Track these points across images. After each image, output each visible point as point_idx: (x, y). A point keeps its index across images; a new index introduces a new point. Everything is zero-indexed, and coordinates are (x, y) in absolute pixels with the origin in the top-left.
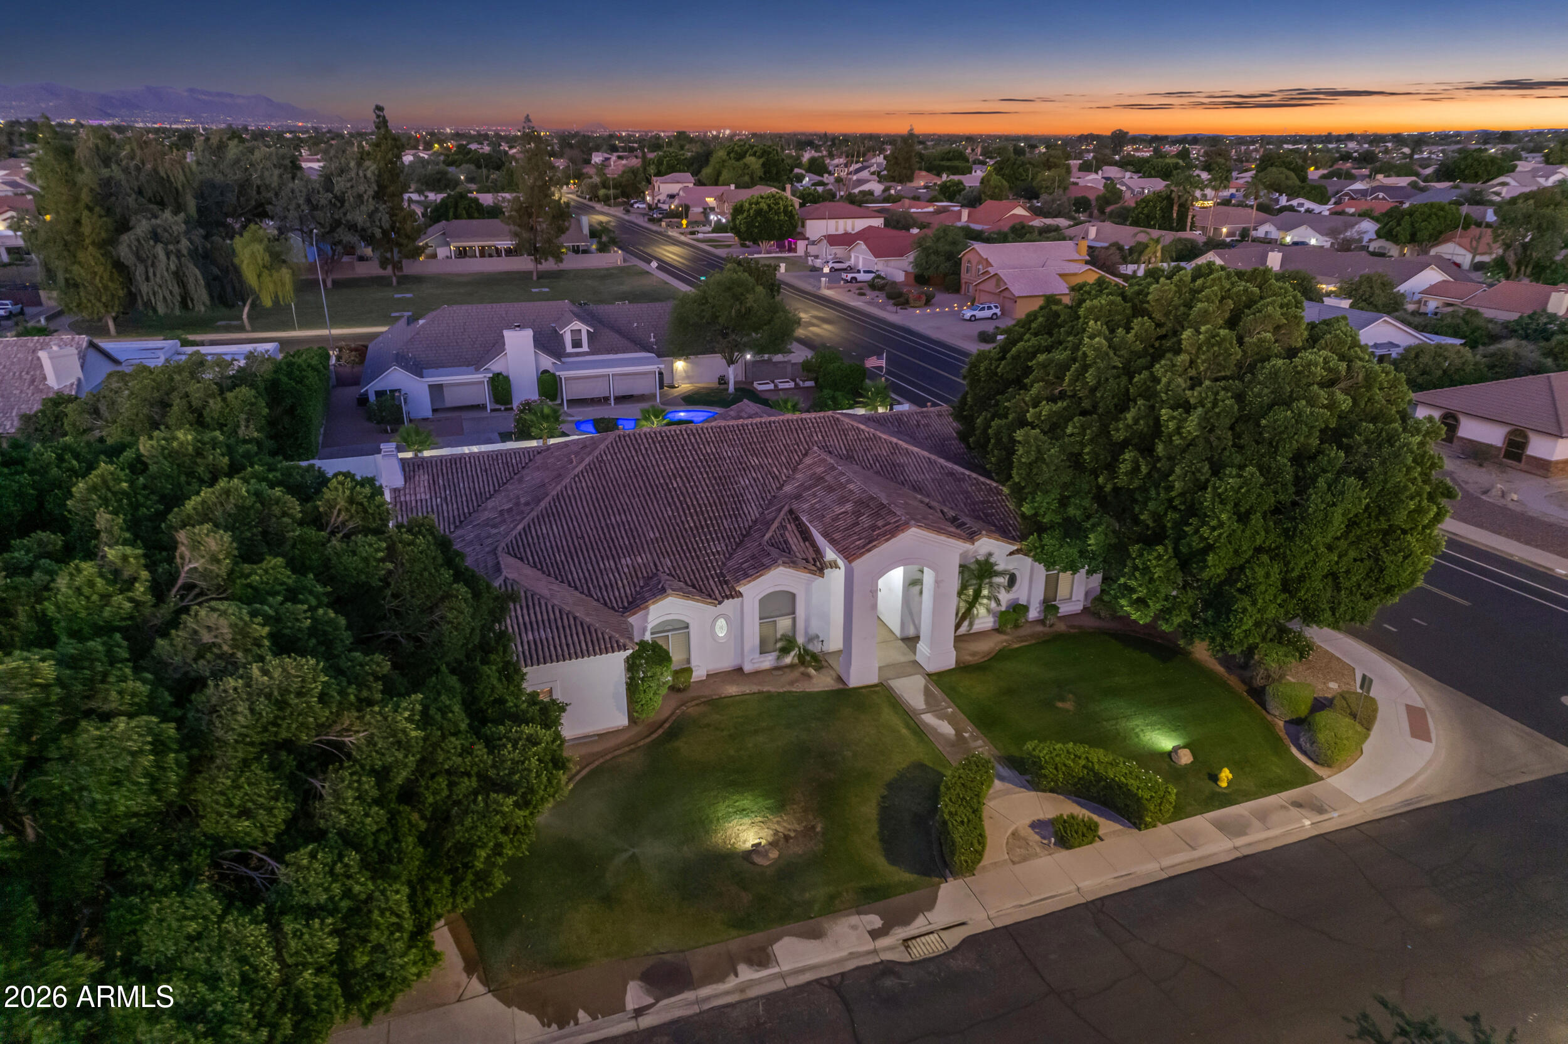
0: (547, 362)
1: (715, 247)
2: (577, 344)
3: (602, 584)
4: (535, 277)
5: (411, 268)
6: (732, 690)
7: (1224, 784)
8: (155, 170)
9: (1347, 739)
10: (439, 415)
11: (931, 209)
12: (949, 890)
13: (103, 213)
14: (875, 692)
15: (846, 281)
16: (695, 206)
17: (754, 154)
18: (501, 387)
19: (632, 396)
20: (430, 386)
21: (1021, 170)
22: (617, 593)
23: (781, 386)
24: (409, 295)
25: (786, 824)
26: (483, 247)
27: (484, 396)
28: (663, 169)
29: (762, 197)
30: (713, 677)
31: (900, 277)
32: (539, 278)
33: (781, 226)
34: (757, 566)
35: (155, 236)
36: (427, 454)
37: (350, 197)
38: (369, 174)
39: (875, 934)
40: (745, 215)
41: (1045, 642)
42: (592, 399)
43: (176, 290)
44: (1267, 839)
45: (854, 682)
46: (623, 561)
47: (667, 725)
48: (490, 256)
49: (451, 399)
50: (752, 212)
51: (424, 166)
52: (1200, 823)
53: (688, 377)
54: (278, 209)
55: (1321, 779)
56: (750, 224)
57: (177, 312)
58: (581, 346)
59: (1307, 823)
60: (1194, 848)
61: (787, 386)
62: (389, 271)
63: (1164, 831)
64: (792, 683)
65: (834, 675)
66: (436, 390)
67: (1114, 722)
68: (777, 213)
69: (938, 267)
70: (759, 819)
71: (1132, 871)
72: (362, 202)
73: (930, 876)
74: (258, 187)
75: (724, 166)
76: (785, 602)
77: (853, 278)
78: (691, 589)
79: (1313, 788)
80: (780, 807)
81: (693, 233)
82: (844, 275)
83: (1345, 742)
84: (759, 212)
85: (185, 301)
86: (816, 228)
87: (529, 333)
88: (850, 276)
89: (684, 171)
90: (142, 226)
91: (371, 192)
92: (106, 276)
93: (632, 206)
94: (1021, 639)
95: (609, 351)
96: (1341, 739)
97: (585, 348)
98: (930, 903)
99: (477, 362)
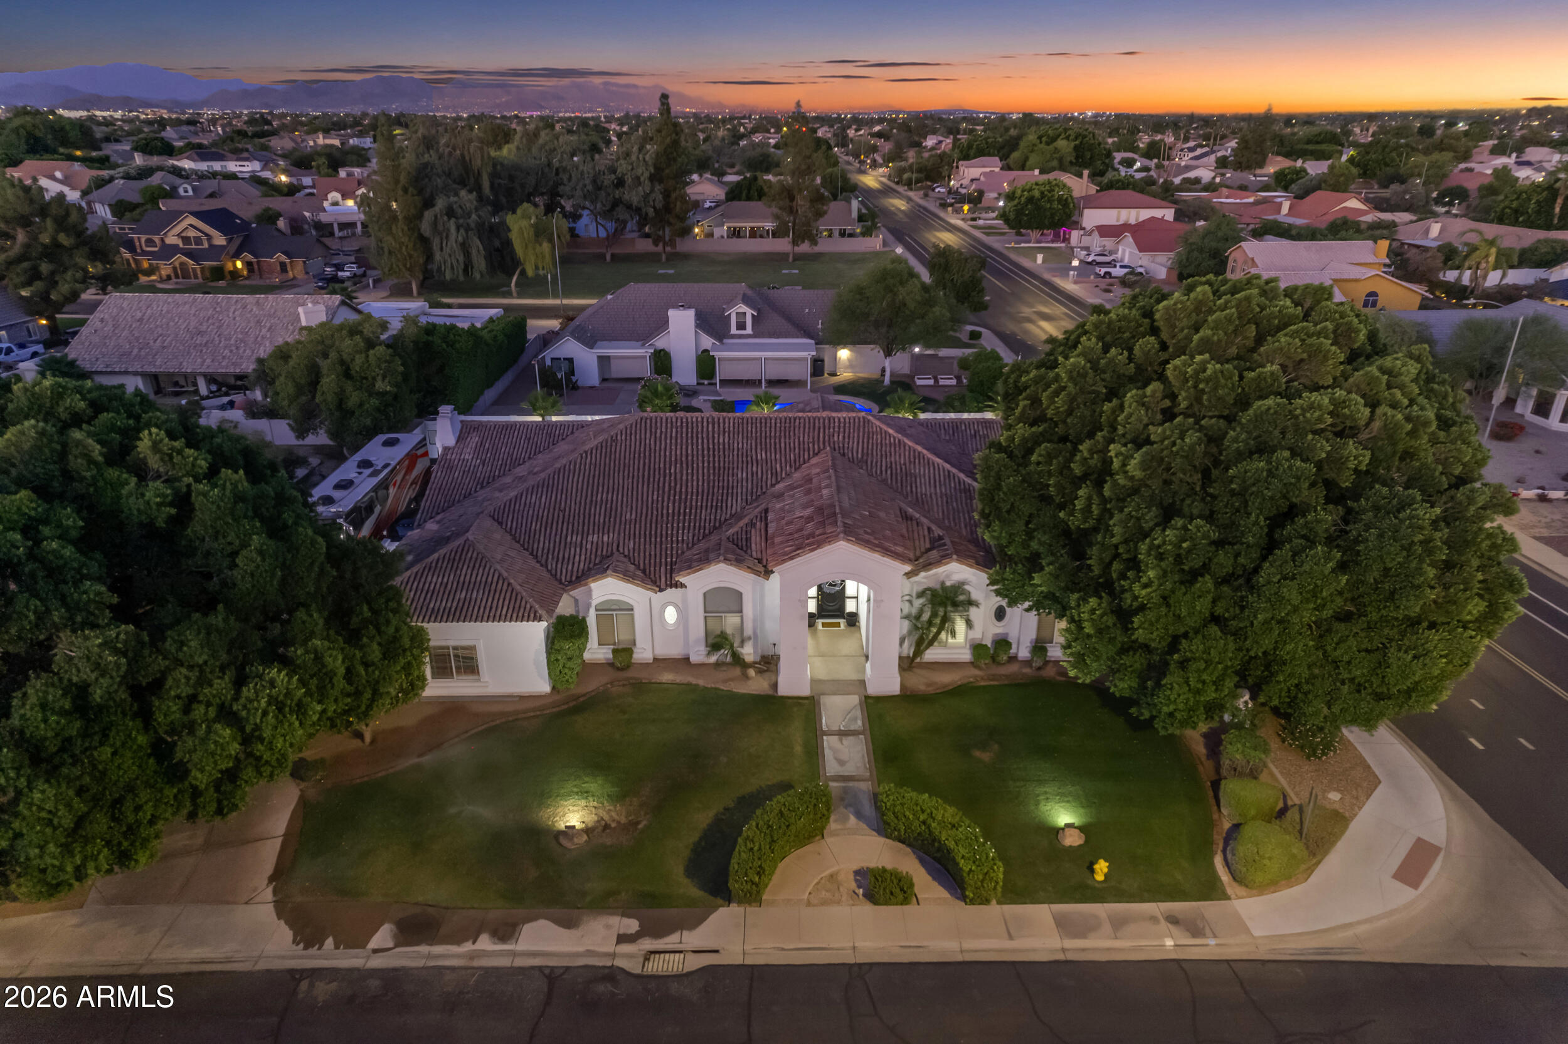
0: (707, 342)
1: (988, 234)
2: (741, 326)
3: (561, 556)
4: (791, 259)
5: (683, 246)
6: (667, 677)
7: (1100, 877)
8: (463, 155)
9: (1270, 859)
10: (606, 385)
11: (1251, 200)
12: (724, 916)
13: (415, 192)
14: (800, 704)
15: (1098, 275)
16: (991, 191)
17: (1067, 138)
18: (662, 362)
19: (786, 381)
20: (599, 357)
21: (1394, 154)
22: (570, 567)
23: (942, 382)
24: (671, 272)
25: (615, 814)
26: (753, 228)
27: (645, 370)
28: (972, 152)
29: (1037, 184)
30: (660, 662)
31: (1162, 273)
32: (795, 260)
33: (1053, 215)
34: (704, 560)
35: (450, 212)
36: (554, 418)
37: (629, 180)
38: (647, 158)
39: (622, 939)
40: (1016, 201)
41: (1018, 685)
42: (747, 381)
43: (461, 259)
44: (1109, 949)
45: (783, 690)
46: (590, 538)
47: (582, 699)
48: (761, 236)
49: (617, 371)
50: (1023, 199)
51: (754, 149)
52: (1042, 913)
53: (851, 365)
54: (567, 189)
55: (1228, 898)
56: (1019, 212)
57: (461, 278)
58: (745, 329)
59: (1169, 942)
60: (1011, 937)
61: (948, 382)
62: (660, 248)
63: (995, 910)
64: (725, 681)
65: (773, 681)
66: (604, 361)
67: (1022, 783)
68: (1050, 201)
69: (1199, 265)
70: (595, 804)
71: (925, 944)
72: (640, 184)
73: (716, 897)
74: (557, 169)
75: (1032, 151)
76: (732, 600)
77: (1106, 273)
78: (639, 573)
79: (1209, 908)
80: (619, 798)
81: (974, 219)
82: (1097, 269)
83: (1266, 862)
84: (1031, 200)
85: (468, 267)
86: (1092, 217)
87: (691, 313)
88: (1103, 271)
89: (994, 155)
90: (441, 203)
91: (647, 174)
92: (411, 245)
93: (933, 190)
94: (994, 677)
95: (771, 335)
96: (1262, 857)
97: (749, 330)
98: (693, 923)
99: (643, 338)
